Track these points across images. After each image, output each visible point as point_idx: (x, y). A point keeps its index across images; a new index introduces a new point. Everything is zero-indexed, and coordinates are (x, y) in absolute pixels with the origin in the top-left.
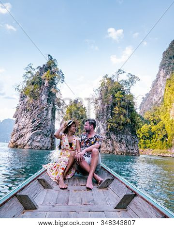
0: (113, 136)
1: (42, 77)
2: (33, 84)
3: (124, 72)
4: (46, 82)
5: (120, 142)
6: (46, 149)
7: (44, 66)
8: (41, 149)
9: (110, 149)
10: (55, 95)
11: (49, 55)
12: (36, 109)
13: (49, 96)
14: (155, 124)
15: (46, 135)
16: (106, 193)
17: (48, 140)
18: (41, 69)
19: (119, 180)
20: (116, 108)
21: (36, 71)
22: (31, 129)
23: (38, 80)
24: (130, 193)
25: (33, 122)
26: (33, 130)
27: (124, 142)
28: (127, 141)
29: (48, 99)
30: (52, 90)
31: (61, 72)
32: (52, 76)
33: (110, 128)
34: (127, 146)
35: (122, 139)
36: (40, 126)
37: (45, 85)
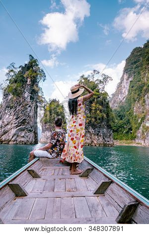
0: (91, 130)
1: (25, 76)
2: (16, 81)
3: (98, 73)
4: (29, 80)
5: (98, 134)
6: (31, 144)
7: (26, 65)
8: (25, 144)
9: (89, 141)
10: (37, 92)
11: (30, 55)
12: (19, 105)
13: (32, 94)
14: (121, 119)
15: (30, 130)
16: (87, 181)
17: (32, 134)
18: (23, 68)
19: (97, 169)
20: (93, 105)
21: (19, 70)
22: (15, 125)
23: (21, 78)
24: (107, 180)
25: (17, 119)
26: (17, 126)
27: (102, 135)
28: (104, 134)
29: (31, 97)
30: (35, 87)
31: (42, 71)
32: (34, 74)
33: (88, 123)
34: (104, 138)
35: (99, 132)
36: (24, 122)
37: (28, 83)
